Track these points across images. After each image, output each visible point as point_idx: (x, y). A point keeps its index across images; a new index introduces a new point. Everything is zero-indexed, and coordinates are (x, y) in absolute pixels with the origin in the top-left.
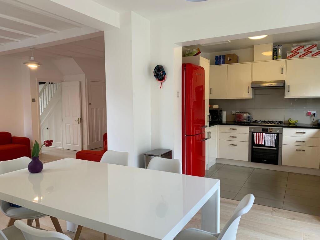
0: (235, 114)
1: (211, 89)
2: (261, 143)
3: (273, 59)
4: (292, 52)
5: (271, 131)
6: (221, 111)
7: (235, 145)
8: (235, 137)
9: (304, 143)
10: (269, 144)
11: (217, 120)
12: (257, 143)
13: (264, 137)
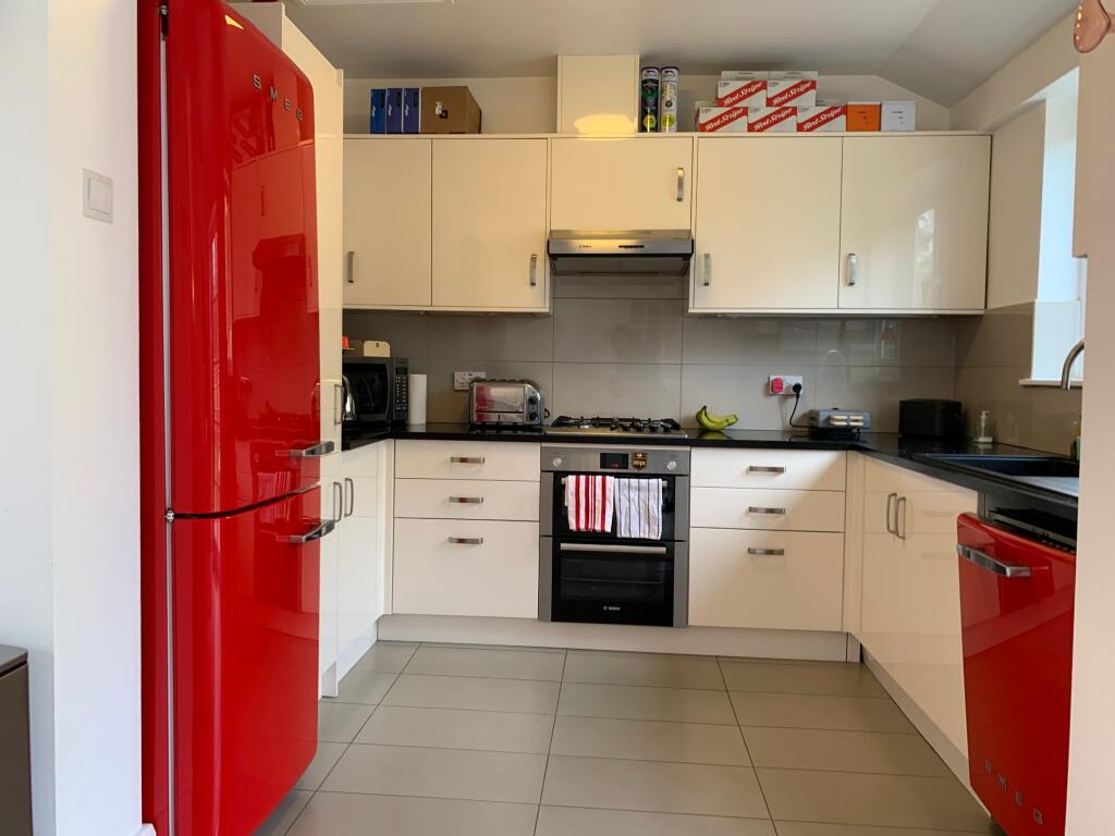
0: (471, 389)
1: (350, 258)
2: (598, 528)
3: (643, 129)
4: (720, 102)
5: (638, 467)
6: (404, 371)
7: (475, 542)
8: (475, 501)
9: (782, 517)
10: (633, 527)
11: (382, 417)
12: (582, 526)
13: (609, 495)
